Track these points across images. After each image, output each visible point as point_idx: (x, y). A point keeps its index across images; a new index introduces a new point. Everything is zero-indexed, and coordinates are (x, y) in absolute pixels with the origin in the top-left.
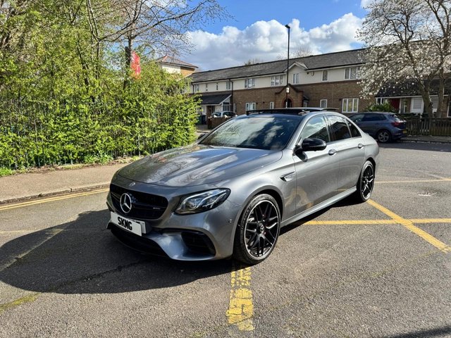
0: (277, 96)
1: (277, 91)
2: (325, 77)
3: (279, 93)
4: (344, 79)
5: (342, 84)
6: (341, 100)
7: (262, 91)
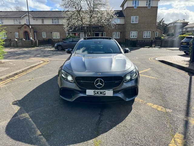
0: (19, 29)
1: (18, 27)
2: (43, 22)
3: (20, 28)
4: (52, 24)
5: (52, 26)
6: (52, 33)
7: (9, 26)
